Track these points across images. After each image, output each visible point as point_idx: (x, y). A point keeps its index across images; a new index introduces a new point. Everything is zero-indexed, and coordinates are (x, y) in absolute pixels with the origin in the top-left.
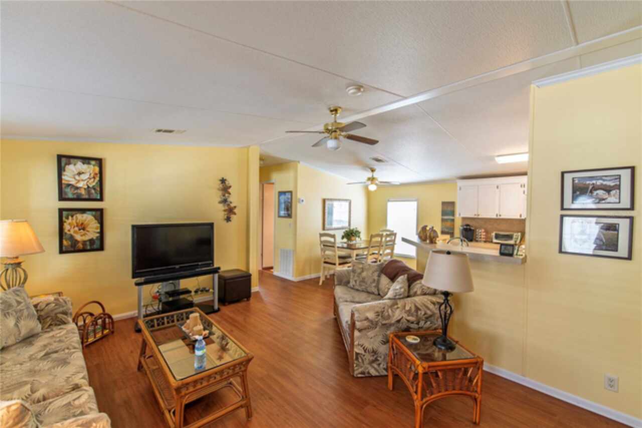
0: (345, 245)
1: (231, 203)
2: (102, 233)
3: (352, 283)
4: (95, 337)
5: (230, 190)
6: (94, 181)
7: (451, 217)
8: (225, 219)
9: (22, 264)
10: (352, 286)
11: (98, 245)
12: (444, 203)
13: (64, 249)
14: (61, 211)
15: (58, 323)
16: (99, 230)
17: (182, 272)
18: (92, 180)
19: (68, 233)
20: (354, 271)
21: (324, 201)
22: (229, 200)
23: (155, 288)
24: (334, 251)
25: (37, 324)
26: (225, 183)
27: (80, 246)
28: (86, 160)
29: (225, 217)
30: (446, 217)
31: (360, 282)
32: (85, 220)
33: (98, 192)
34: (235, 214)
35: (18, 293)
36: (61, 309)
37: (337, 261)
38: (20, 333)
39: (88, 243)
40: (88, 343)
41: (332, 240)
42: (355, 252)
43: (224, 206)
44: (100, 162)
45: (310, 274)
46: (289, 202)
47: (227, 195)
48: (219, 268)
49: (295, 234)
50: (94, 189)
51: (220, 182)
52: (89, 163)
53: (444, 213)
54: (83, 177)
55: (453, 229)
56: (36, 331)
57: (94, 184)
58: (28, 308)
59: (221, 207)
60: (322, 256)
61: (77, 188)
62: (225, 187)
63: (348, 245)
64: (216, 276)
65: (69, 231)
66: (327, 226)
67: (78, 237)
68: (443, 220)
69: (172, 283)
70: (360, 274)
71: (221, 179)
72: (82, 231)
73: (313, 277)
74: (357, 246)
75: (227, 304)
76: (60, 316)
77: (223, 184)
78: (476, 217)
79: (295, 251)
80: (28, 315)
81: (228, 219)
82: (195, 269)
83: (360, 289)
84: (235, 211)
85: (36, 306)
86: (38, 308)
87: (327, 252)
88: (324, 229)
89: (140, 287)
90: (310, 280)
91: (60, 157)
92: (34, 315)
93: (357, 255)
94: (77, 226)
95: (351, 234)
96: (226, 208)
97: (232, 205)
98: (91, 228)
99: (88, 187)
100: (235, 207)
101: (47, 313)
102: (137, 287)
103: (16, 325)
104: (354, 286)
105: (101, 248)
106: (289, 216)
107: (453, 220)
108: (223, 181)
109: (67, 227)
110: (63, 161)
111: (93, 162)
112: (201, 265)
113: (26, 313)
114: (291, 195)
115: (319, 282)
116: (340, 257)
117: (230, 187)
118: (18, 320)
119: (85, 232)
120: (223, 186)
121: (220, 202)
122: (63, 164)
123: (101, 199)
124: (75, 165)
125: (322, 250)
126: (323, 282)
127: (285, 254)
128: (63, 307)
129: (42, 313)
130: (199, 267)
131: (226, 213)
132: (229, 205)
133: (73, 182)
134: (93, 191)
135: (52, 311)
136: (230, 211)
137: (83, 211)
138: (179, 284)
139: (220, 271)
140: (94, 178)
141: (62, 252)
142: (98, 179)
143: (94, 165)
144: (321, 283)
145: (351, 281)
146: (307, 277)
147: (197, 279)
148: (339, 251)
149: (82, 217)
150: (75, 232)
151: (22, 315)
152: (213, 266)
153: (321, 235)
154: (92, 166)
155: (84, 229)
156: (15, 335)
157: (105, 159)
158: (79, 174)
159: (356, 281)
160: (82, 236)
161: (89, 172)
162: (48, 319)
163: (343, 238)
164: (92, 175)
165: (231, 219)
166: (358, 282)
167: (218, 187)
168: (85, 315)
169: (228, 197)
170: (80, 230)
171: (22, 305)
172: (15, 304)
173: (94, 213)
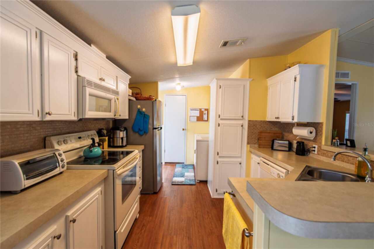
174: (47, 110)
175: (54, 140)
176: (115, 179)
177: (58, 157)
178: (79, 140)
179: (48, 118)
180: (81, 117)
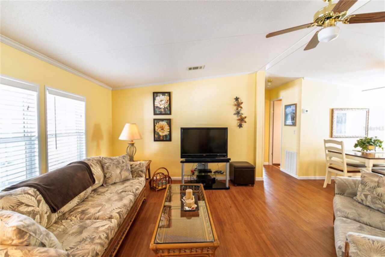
0: (359, 154)
1: (242, 114)
2: (170, 132)
3: (359, 197)
4: (162, 187)
5: (242, 105)
6: (167, 104)
8: (238, 126)
9: (134, 144)
10: (360, 201)
11: (168, 138)
13: (156, 139)
14: (154, 120)
15: (139, 176)
16: (169, 130)
17: (206, 159)
18: (166, 104)
19: (157, 131)
20: (363, 183)
21: (332, 111)
22: (241, 112)
23: (194, 166)
24: (342, 158)
25: (130, 174)
26: (238, 100)
27: (162, 138)
28: (163, 93)
29: (238, 124)
31: (373, 198)
32: (163, 125)
33: (169, 110)
34: (245, 122)
35: (124, 158)
36: (140, 169)
37: (346, 169)
38: (121, 178)
39: (165, 137)
40: (158, 189)
41: (339, 147)
42: (371, 163)
43: (238, 116)
44: (169, 94)
45: (315, 175)
46: (294, 113)
47: (239, 109)
48: (230, 159)
49: (299, 140)
50: (167, 108)
51: (235, 100)
52: (165, 95)
54: (163, 102)
56: (129, 178)
57: (167, 106)
58: (126, 165)
59: (236, 117)
60: (327, 161)
61: (160, 108)
62: (238, 103)
63: (363, 153)
64: (228, 164)
65: (157, 130)
66: (335, 134)
67: (161, 134)
69: (204, 165)
70: (374, 188)
71: (236, 98)
72: (162, 130)
73: (317, 179)
74: (377, 156)
75: (236, 185)
76: (140, 172)
77: (237, 101)
79: (298, 153)
80: (126, 169)
81: (240, 126)
82: (215, 158)
83: (372, 206)
84: (246, 120)
85: (131, 165)
86: (132, 167)
87: (334, 159)
88: (331, 136)
89: (183, 164)
90: (315, 181)
91: (154, 93)
92: (129, 169)
93: (374, 166)
94: (160, 128)
95: (368, 143)
96: (239, 118)
97: (243, 116)
98: (166, 129)
99: (165, 107)
100: (246, 117)
101: (135, 170)
102: (181, 164)
103: (120, 173)
104: (362, 200)
105: (170, 140)
106: (294, 124)
108: (237, 99)
109: (156, 128)
110: (155, 94)
111: (166, 94)
112: (219, 155)
113: (125, 168)
114: (296, 107)
115: (323, 185)
116: (348, 165)
117: (242, 103)
118: (121, 170)
119: (163, 131)
120: (237, 102)
121: (235, 114)
122: (155, 97)
123: (170, 114)
124: (159, 96)
125: (327, 155)
126: (328, 185)
127: (290, 155)
128: (141, 168)
129: (133, 169)
130: (218, 156)
131: (239, 121)
132: (241, 116)
133: (159, 106)
134: (167, 110)
135: (137, 169)
136: (242, 120)
137: (162, 120)
138: (207, 166)
139: (230, 161)
140: (167, 102)
141: (155, 140)
142: (168, 103)
143: (167, 96)
144: (325, 186)
145: (358, 193)
146: (312, 177)
147: (217, 164)
148: (346, 158)
149: (162, 123)
150: (160, 131)
151: (123, 169)
152: (227, 157)
153: (326, 142)
154: (166, 96)
155: (163, 129)
156: (119, 178)
157: (172, 92)
158: (161, 101)
159: (366, 196)
160: (162, 133)
161: (165, 99)
162: (136, 173)
163: (356, 146)
164: (166, 101)
165: (242, 126)
166: (369, 198)
167: (233, 104)
168: (161, 174)
169: (241, 110)
170: (161, 130)
171: (125, 163)
172: (121, 162)
173: (167, 121)
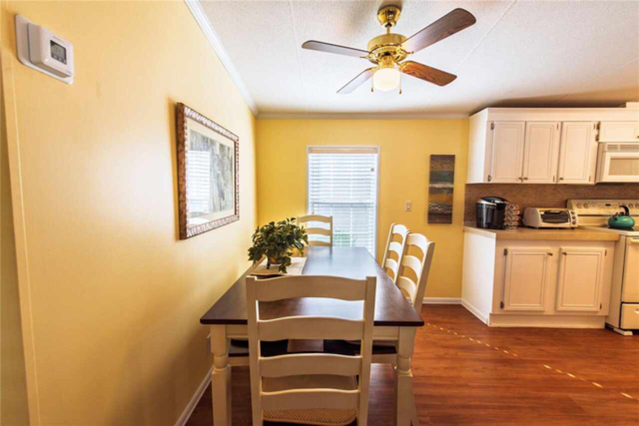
7: (449, 185)
12: (434, 158)
30: (437, 186)
53: (434, 177)
55: (450, 207)
68: (432, 191)
78: (519, 182)
107: (451, 190)
174: (561, 176)
175: (574, 203)
176: (627, 246)
177: (571, 214)
178: (606, 207)
179: (561, 182)
180: (598, 181)
